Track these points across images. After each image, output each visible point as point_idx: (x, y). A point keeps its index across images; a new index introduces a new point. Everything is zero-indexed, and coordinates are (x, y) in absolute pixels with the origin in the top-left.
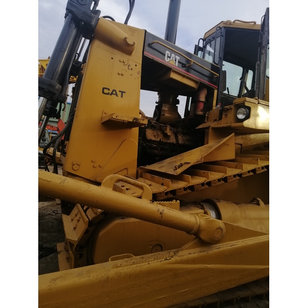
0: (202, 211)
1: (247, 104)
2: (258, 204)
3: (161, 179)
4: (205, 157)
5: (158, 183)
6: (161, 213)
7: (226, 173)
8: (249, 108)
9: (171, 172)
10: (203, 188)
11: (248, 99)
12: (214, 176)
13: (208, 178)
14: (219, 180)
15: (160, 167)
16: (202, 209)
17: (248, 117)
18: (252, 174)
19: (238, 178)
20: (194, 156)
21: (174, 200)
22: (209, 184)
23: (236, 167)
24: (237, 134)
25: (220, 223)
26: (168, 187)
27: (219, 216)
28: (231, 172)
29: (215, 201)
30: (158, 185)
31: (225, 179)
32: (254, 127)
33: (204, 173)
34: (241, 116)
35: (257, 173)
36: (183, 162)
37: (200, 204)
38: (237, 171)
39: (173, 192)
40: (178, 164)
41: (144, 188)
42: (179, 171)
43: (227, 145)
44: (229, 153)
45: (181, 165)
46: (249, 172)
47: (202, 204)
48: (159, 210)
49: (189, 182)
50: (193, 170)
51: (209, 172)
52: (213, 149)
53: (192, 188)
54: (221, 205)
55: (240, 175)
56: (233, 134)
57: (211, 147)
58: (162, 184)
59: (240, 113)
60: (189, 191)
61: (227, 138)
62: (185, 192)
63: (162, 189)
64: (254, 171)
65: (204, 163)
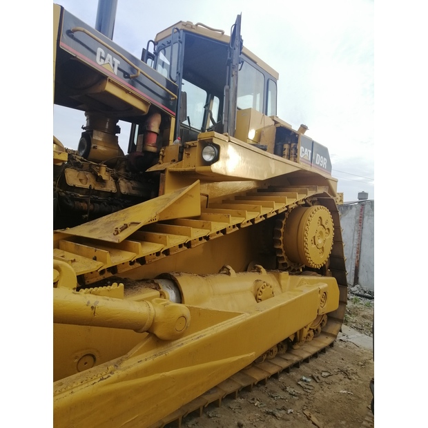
0: (157, 293)
1: (215, 141)
2: (229, 274)
3: (92, 250)
4: (160, 214)
5: (87, 256)
6: (92, 307)
7: (190, 236)
8: (218, 147)
9: (109, 238)
10: (158, 258)
11: (216, 134)
12: (174, 241)
13: (166, 245)
14: (180, 246)
15: (91, 231)
16: (156, 289)
17: (216, 159)
18: (221, 234)
19: (205, 241)
20: (144, 213)
21: (115, 284)
22: (167, 252)
23: (203, 227)
24: (203, 181)
25: (183, 309)
26: (105, 262)
27: (180, 298)
28: (196, 233)
29: (175, 275)
30: (87, 260)
31: (188, 245)
32: (224, 173)
33: (160, 237)
34: (208, 158)
35: (228, 233)
36: (128, 222)
37: (153, 282)
38: (204, 233)
39: (113, 269)
40: (120, 225)
41: (62, 269)
42: (123, 236)
43: (191, 196)
44: (193, 208)
45: (126, 227)
46: (218, 232)
47: (156, 281)
48: (89, 303)
49: (138, 253)
50: (144, 233)
51: (167, 235)
52: (172, 202)
53: (142, 261)
54: (183, 281)
55: (207, 238)
56: (198, 181)
57: (169, 199)
58: (95, 259)
59: (206, 153)
60: (138, 265)
61: (191, 187)
62: (131, 267)
63: (95, 266)
64: (224, 231)
65: (160, 222)
